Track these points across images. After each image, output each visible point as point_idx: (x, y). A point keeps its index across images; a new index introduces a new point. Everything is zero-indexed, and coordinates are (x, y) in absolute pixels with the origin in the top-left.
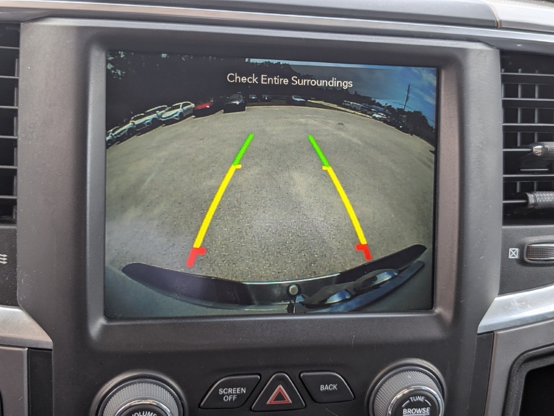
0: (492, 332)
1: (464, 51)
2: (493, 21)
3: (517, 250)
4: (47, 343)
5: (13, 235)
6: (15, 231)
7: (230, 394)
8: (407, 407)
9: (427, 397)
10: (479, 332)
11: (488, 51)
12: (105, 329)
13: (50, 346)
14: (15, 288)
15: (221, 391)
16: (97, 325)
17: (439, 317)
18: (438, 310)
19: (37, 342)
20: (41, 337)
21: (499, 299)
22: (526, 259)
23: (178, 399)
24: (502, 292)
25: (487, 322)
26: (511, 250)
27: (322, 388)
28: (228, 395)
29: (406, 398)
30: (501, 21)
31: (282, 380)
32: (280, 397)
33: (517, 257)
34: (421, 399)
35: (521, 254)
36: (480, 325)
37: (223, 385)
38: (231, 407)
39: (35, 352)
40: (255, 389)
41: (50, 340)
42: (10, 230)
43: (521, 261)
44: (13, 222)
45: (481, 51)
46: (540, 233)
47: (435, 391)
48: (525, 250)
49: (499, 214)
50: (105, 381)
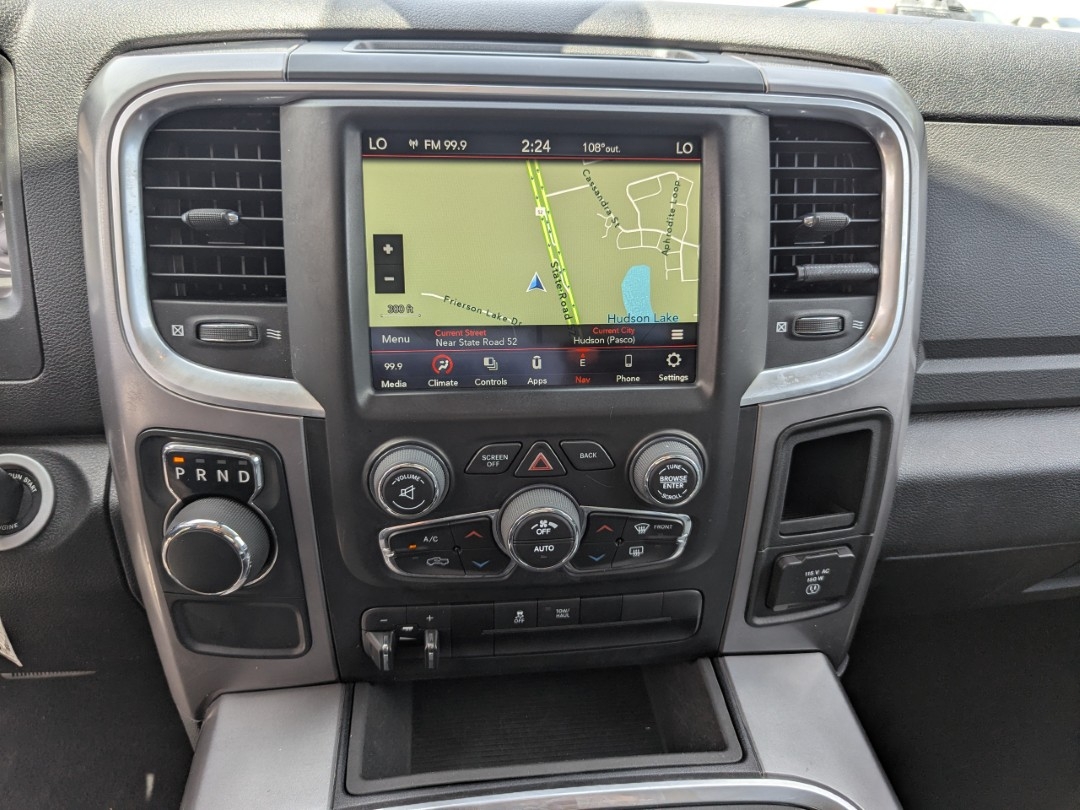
0: (757, 405)
1: (727, 118)
2: (760, 85)
3: (785, 324)
4: (320, 412)
5: (285, 312)
6: (286, 308)
7: (494, 460)
8: (664, 474)
9: (684, 466)
10: (742, 404)
11: (753, 117)
12: (371, 399)
13: (323, 415)
14: (289, 361)
15: (485, 458)
16: (365, 394)
17: (700, 390)
18: (699, 383)
19: (311, 411)
20: (315, 407)
21: (764, 374)
22: (795, 333)
23: (445, 466)
24: (768, 366)
25: (748, 398)
26: (778, 323)
27: (582, 456)
28: (491, 461)
29: (663, 465)
30: (769, 85)
31: (541, 448)
32: (541, 463)
33: (785, 330)
34: (678, 467)
35: (790, 327)
36: (744, 398)
37: (485, 452)
38: (494, 473)
39: (310, 421)
40: (516, 457)
41: (322, 409)
42: (281, 308)
43: (790, 335)
44: (285, 301)
45: (746, 117)
46: (811, 306)
47: (694, 462)
48: (794, 324)
49: (764, 287)
50: (376, 446)
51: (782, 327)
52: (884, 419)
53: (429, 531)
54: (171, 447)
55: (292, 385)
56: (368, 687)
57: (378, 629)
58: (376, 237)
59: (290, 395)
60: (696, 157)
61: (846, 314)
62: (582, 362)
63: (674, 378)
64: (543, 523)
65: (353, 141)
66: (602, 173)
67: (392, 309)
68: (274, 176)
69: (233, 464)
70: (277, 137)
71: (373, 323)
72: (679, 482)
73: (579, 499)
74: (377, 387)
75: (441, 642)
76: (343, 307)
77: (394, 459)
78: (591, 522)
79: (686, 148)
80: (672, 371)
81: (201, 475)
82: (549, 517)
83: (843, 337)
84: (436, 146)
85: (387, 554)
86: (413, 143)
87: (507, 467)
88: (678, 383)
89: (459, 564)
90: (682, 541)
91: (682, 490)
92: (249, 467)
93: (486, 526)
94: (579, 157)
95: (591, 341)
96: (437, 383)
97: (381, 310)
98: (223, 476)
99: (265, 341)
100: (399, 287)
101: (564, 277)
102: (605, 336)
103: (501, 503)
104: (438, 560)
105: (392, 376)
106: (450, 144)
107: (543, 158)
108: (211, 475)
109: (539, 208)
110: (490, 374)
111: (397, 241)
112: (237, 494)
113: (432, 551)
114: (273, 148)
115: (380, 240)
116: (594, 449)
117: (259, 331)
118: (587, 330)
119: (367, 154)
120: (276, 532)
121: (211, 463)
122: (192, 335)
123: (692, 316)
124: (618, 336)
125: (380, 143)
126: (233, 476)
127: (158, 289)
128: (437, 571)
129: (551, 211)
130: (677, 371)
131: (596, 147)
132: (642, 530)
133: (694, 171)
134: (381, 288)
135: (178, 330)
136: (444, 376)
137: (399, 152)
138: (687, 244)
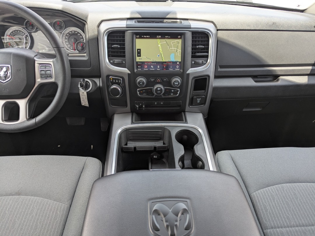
5: (125, 59)
7: (152, 80)
9: (178, 81)
11: (189, 32)
14: (126, 66)
16: (136, 70)
17: (181, 71)
23: (146, 81)
24: (191, 68)
25: (188, 72)
27: (164, 80)
29: (175, 81)
30: (192, 27)
31: (159, 79)
32: (159, 81)
38: (152, 82)
39: (128, 74)
40: (155, 79)
41: (130, 72)
43: (194, 63)
46: (198, 59)
47: (180, 81)
48: (195, 62)
49: (191, 56)
50: (137, 78)
51: (193, 62)
52: (209, 76)
53: (144, 90)
54: (110, 77)
55: (126, 69)
56: (135, 113)
57: (137, 104)
58: (137, 49)
59: (126, 70)
60: (181, 38)
61: (203, 61)
62: (165, 67)
63: (177, 69)
64: (159, 88)
65: (135, 36)
66: (168, 40)
67: (139, 59)
68: (124, 41)
69: (118, 80)
70: (125, 36)
71: (137, 61)
72: (177, 83)
73: (164, 86)
74: (137, 70)
75: (145, 106)
76: (133, 59)
77: (139, 79)
78: (166, 89)
79: (179, 37)
80: (177, 68)
81: (114, 81)
82: (160, 88)
83: (203, 64)
84: (145, 37)
85: (138, 93)
86: (142, 36)
87: (154, 81)
88: (178, 70)
89: (148, 95)
90: (179, 93)
91: (177, 85)
92: (120, 80)
93: (151, 89)
94: (165, 38)
95: (166, 64)
96: (145, 69)
97: (138, 59)
98: (117, 81)
99: (123, 63)
100: (140, 56)
101: (162, 55)
102: (168, 63)
103: (153, 86)
104: (145, 94)
105: (139, 68)
106: (147, 36)
107: (160, 38)
108: (115, 81)
109: (159, 45)
110: (152, 68)
111: (140, 50)
112: (118, 84)
113: (144, 93)
114: (124, 37)
115: (138, 50)
116: (166, 79)
117: (122, 62)
118: (165, 62)
119: (136, 38)
120: (123, 89)
121: (115, 79)
122: (113, 62)
123: (180, 61)
124: (170, 63)
125: (138, 36)
126: (118, 81)
127: (109, 56)
128: (145, 96)
129: (161, 46)
130: (178, 68)
131: (167, 37)
132: (173, 91)
133: (181, 40)
134: (138, 56)
135: (111, 61)
136: (146, 68)
137: (140, 38)
138: (179, 51)
